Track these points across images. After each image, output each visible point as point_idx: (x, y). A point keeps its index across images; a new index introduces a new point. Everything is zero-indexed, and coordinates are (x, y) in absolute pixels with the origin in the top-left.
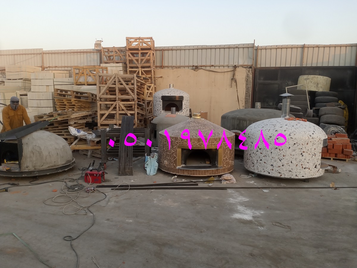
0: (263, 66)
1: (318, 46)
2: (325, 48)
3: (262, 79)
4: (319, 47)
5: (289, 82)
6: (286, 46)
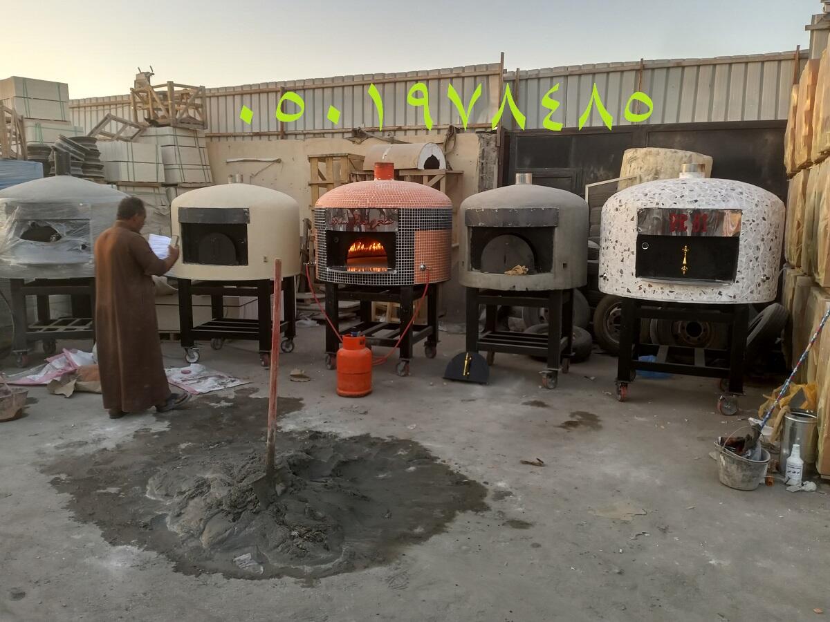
1: (678, 63)
2: (702, 68)
3: (527, 162)
4: (683, 67)
5: (599, 170)
6: (592, 68)
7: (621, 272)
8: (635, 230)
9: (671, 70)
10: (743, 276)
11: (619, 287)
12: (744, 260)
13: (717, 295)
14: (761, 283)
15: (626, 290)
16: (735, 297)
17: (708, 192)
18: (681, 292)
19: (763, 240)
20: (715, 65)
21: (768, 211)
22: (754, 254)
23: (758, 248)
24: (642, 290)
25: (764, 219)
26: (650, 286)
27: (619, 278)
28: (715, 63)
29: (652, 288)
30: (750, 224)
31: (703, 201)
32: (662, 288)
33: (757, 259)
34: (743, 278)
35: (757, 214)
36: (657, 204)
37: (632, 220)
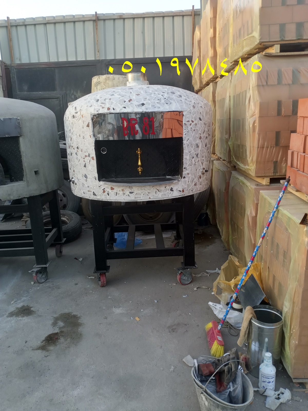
0: (25, 60)
1: (120, 16)
2: (136, 20)
3: (26, 88)
4: (124, 19)
5: (77, 93)
6: (62, 18)
7: (86, 176)
8: (92, 136)
9: (116, 21)
10: (188, 172)
11: (86, 191)
12: (188, 157)
13: (170, 191)
14: (202, 176)
15: (92, 194)
16: (183, 191)
17: (153, 95)
18: (139, 192)
19: (200, 138)
20: (144, 18)
21: (203, 112)
22: (195, 151)
23: (198, 146)
24: (106, 193)
25: (200, 119)
26: (112, 189)
27: (85, 182)
28: (144, 16)
29: (115, 191)
30: (190, 124)
31: (149, 104)
32: (123, 190)
33: (197, 155)
34: (188, 174)
35: (195, 115)
36: (109, 109)
37: (88, 126)
